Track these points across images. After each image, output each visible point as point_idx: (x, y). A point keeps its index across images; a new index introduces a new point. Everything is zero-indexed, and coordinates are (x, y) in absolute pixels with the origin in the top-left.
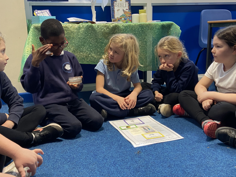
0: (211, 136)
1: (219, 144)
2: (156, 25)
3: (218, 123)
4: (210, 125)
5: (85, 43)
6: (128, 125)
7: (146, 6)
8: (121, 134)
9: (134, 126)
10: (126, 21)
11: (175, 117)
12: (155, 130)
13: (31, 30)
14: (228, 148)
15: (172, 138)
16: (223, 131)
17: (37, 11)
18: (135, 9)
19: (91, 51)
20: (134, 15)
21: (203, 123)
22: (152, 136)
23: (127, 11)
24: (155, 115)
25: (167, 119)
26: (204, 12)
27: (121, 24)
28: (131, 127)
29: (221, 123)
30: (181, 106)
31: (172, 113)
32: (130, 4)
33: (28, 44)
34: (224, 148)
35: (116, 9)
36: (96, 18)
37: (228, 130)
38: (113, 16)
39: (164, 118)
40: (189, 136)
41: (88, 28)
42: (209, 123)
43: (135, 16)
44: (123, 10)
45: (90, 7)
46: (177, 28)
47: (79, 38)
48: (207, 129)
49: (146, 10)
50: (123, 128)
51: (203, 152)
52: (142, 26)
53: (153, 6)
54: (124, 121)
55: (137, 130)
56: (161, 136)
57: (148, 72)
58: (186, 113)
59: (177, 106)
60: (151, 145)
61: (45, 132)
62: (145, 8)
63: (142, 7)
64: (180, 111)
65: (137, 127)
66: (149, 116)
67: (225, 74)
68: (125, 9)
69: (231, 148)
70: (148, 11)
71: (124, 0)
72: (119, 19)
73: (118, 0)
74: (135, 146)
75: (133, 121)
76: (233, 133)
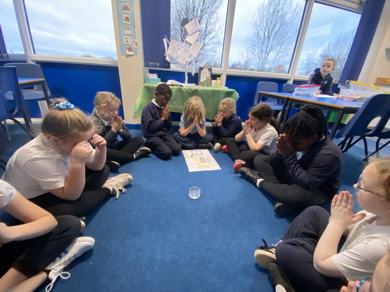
0: (237, 170)
1: (240, 177)
2: (223, 91)
3: (244, 163)
4: (238, 165)
6: (192, 155)
7: (222, 75)
8: (185, 161)
9: (195, 156)
10: (207, 84)
12: (206, 160)
13: (142, 88)
15: (214, 168)
16: (243, 170)
17: (149, 75)
18: (214, 77)
19: (179, 104)
21: (236, 161)
22: (203, 165)
23: (209, 78)
26: (260, 83)
27: (201, 88)
28: (194, 156)
29: (246, 164)
30: (227, 146)
31: (221, 150)
32: (211, 73)
33: (139, 97)
34: (242, 180)
35: (202, 75)
36: (188, 81)
37: (246, 170)
38: (200, 80)
40: (225, 168)
43: (214, 81)
45: (184, 73)
46: (236, 96)
48: (235, 166)
49: (221, 79)
50: (188, 156)
52: (213, 91)
53: (227, 76)
54: (192, 151)
55: (196, 159)
56: (208, 166)
58: (229, 152)
59: (225, 146)
60: (200, 172)
61: (141, 152)
62: (221, 77)
63: (219, 76)
64: (226, 150)
65: (197, 157)
68: (207, 77)
70: (223, 79)
71: (207, 70)
72: (203, 83)
73: (204, 70)
74: (190, 171)
75: (196, 152)
76: (249, 173)
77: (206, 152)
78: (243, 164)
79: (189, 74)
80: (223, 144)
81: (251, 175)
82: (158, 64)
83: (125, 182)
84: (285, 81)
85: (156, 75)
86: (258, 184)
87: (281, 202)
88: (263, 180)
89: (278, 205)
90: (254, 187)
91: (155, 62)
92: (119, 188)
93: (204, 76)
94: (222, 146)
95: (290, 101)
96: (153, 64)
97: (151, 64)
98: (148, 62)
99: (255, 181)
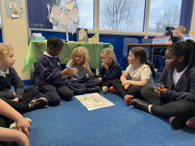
0: (129, 103)
1: (133, 108)
2: (101, 45)
3: (132, 96)
4: (128, 98)
6: (85, 98)
7: (96, 34)
9: (89, 99)
10: (85, 41)
11: (110, 93)
12: (100, 101)
13: (30, 44)
14: (137, 110)
15: (109, 105)
16: (135, 101)
17: (34, 34)
18: (90, 36)
19: (65, 57)
21: (125, 96)
22: (98, 104)
23: (86, 36)
24: (100, 93)
25: (106, 94)
26: (125, 39)
27: (82, 43)
28: (87, 99)
29: (134, 97)
30: (113, 87)
31: (109, 91)
32: (87, 32)
33: (28, 52)
34: (135, 110)
35: (80, 35)
36: (69, 39)
37: (137, 101)
38: (78, 38)
39: (105, 94)
40: (118, 104)
42: (128, 96)
43: (90, 39)
45: (65, 33)
46: (112, 47)
49: (96, 36)
50: (82, 100)
51: (125, 112)
52: (93, 45)
53: (99, 35)
54: (83, 96)
55: (90, 101)
56: (103, 104)
57: (96, 69)
58: (116, 92)
59: (112, 87)
60: (98, 109)
61: (37, 103)
63: (93, 35)
64: (113, 90)
65: (90, 99)
66: (97, 93)
67: (135, 71)
68: (85, 35)
69: (139, 110)
71: (84, 30)
72: (82, 40)
73: (81, 30)
74: (89, 110)
75: (88, 96)
76: (140, 102)
77: (96, 95)
79: (70, 34)
80: (109, 86)
81: (142, 104)
82: (42, 25)
84: (142, 37)
85: (41, 34)
86: (149, 109)
87: (173, 116)
88: (152, 105)
89: (171, 119)
90: (146, 113)
91: (39, 24)
93: (82, 36)
94: (109, 88)
95: (154, 47)
96: (37, 25)
97: (36, 25)
98: (32, 24)
99: (147, 108)
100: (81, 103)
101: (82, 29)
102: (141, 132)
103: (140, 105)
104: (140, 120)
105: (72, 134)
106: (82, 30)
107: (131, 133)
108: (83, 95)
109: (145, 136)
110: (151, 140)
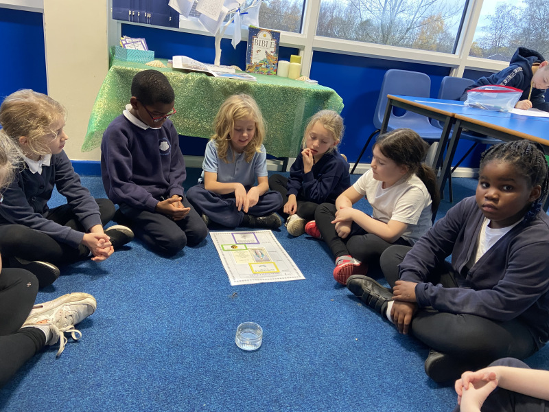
1: (350, 297)
3: (356, 263)
4: (343, 268)
5: (193, 104)
6: (234, 243)
7: (303, 49)
8: (219, 259)
9: (242, 247)
10: (268, 70)
11: (307, 238)
12: (270, 257)
13: (109, 74)
14: (359, 305)
15: (289, 276)
16: (357, 280)
17: (125, 40)
18: (286, 53)
19: (202, 118)
20: (282, 62)
21: (339, 259)
22: (263, 268)
23: (272, 54)
24: (279, 231)
25: (295, 240)
26: (391, 73)
28: (239, 247)
32: (277, 43)
33: (101, 96)
34: (354, 303)
35: (255, 48)
37: (364, 281)
38: (250, 58)
39: (290, 240)
40: (314, 276)
41: (201, 81)
44: (266, 52)
45: (213, 39)
46: (338, 101)
47: (185, 97)
48: (337, 272)
49: (301, 58)
50: (226, 248)
51: (323, 308)
53: (314, 51)
54: (232, 234)
55: (246, 254)
56: (276, 270)
59: (312, 223)
60: (256, 285)
62: (301, 53)
63: (296, 51)
64: (314, 231)
65: (247, 249)
66: (270, 231)
67: (384, 193)
68: (269, 51)
69: (363, 305)
70: (305, 61)
71: (269, 36)
72: (258, 66)
73: (261, 35)
74: (233, 283)
75: (244, 237)
76: (370, 287)
77: (267, 237)
78: (355, 266)
79: (226, 43)
82: (149, 15)
83: (79, 313)
85: (143, 41)
86: (389, 313)
89: (433, 357)
90: (380, 319)
91: (140, 9)
92: (64, 329)
93: (262, 50)
95: (458, 123)
96: (136, 14)
97: (132, 13)
98: (123, 9)
99: (383, 308)
100: (219, 258)
101: (265, 32)
102: (342, 376)
103: (369, 295)
104: (353, 337)
105: (168, 351)
106: (265, 36)
107: (316, 374)
108: (231, 232)
109: (346, 391)
110: (359, 405)
